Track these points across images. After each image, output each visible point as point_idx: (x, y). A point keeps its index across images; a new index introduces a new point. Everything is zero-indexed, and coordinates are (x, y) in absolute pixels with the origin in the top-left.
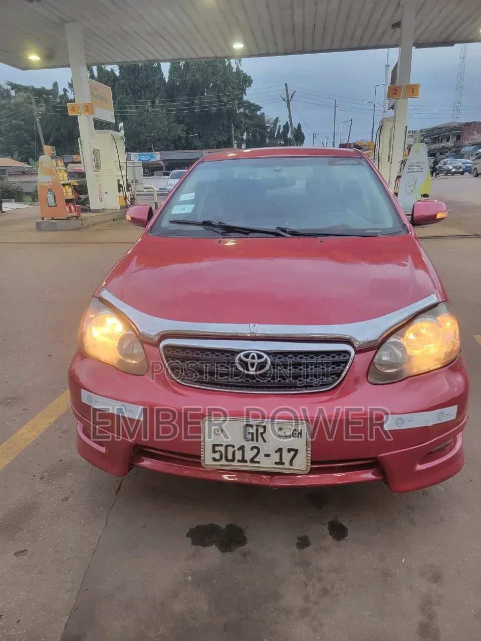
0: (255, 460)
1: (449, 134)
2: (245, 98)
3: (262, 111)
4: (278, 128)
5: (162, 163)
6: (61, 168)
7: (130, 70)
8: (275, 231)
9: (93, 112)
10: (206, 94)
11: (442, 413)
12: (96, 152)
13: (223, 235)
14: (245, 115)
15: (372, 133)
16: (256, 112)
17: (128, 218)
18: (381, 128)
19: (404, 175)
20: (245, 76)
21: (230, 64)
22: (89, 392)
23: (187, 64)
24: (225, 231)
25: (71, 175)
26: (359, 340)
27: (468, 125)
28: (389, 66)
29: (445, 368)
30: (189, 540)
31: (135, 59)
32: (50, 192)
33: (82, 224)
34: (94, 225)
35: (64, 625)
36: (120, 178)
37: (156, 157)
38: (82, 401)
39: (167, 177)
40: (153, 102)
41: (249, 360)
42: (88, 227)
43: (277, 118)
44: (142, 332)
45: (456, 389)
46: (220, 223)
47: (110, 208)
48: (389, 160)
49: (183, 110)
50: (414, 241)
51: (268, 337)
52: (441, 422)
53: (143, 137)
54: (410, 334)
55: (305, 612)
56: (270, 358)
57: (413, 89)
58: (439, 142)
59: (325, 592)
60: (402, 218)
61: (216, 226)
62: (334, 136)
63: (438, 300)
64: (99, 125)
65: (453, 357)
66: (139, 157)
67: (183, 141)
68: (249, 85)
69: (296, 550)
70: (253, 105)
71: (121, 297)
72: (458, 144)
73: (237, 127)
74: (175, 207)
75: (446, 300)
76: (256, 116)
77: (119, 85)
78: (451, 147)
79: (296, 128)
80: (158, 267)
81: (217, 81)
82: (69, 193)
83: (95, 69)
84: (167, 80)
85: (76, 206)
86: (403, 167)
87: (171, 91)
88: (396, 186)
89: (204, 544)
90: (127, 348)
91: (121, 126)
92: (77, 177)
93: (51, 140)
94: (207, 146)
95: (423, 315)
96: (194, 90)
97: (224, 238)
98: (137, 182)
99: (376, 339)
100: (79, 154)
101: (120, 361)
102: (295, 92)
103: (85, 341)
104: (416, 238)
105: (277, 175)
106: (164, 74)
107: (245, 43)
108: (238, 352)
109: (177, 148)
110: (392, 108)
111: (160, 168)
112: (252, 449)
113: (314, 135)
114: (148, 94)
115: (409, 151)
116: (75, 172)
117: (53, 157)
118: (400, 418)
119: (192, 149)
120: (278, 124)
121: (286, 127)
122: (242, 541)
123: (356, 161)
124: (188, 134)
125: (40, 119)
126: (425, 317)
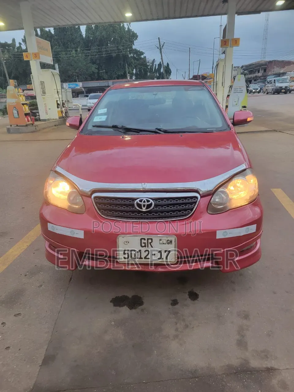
0: (147, 257)
1: (259, 69)
2: (134, 47)
3: (144, 55)
4: (155, 66)
5: (83, 89)
6: (21, 94)
7: (60, 30)
8: (154, 131)
9: (39, 58)
10: (109, 45)
11: (248, 228)
12: (42, 83)
13: (124, 133)
14: (134, 57)
15: (213, 68)
16: (141, 56)
17: (68, 124)
18: (217, 65)
19: (232, 94)
20: (133, 33)
21: (123, 25)
22: (52, 224)
23: (97, 27)
24: (125, 131)
25: (27, 97)
26: (203, 190)
27: (270, 62)
28: (222, 26)
29: (250, 204)
30: (112, 304)
31: (64, 24)
32: (15, 109)
33: (36, 129)
34: (44, 129)
35: (45, 350)
36: (58, 99)
37: (80, 85)
38: (49, 229)
39: (87, 98)
40: (76, 51)
41: (142, 203)
42: (40, 130)
43: (154, 59)
44: (81, 189)
45: (257, 216)
46: (122, 126)
47: (52, 118)
48: (222, 86)
49: (96, 55)
50: (234, 135)
51: (152, 190)
52: (248, 233)
53: (70, 73)
54: (231, 187)
55: (176, 337)
56: (154, 202)
57: (236, 41)
58: (253, 73)
59: (187, 326)
60: (227, 121)
61: (120, 128)
62: (189, 70)
63: (246, 167)
64: (44, 66)
65: (254, 198)
66: (69, 86)
67: (96, 75)
68: (136, 39)
69: (170, 306)
70: (139, 51)
71: (68, 170)
72: (265, 74)
73: (130, 65)
74: (96, 117)
75: (250, 167)
76: (141, 58)
77: (54, 40)
78: (261, 76)
79: (166, 66)
80: (88, 153)
81: (116, 37)
82: (27, 109)
83: (38, 30)
84: (84, 36)
85: (32, 117)
86: (230, 89)
87: (87, 43)
88: (227, 101)
89: (120, 306)
90: (73, 199)
91: (57, 66)
92: (30, 99)
93: (13, 75)
94: (110, 78)
95: (237, 176)
96: (102, 42)
97: (125, 135)
98: (68, 101)
99: (212, 189)
100: (31, 84)
101: (69, 207)
102: (164, 43)
103: (48, 196)
104: (235, 133)
105: (155, 97)
106: (82, 32)
107: (133, 13)
108: (136, 199)
109: (92, 80)
110: (224, 53)
111: (82, 93)
112: (145, 251)
113: (177, 70)
114: (73, 46)
115: (234, 80)
116: (28, 96)
117: (15, 87)
118: (225, 232)
119: (102, 80)
120: (155, 64)
121: (160, 65)
122: (141, 303)
123: (200, 87)
124: (99, 70)
125: (5, 62)
126: (239, 177)
